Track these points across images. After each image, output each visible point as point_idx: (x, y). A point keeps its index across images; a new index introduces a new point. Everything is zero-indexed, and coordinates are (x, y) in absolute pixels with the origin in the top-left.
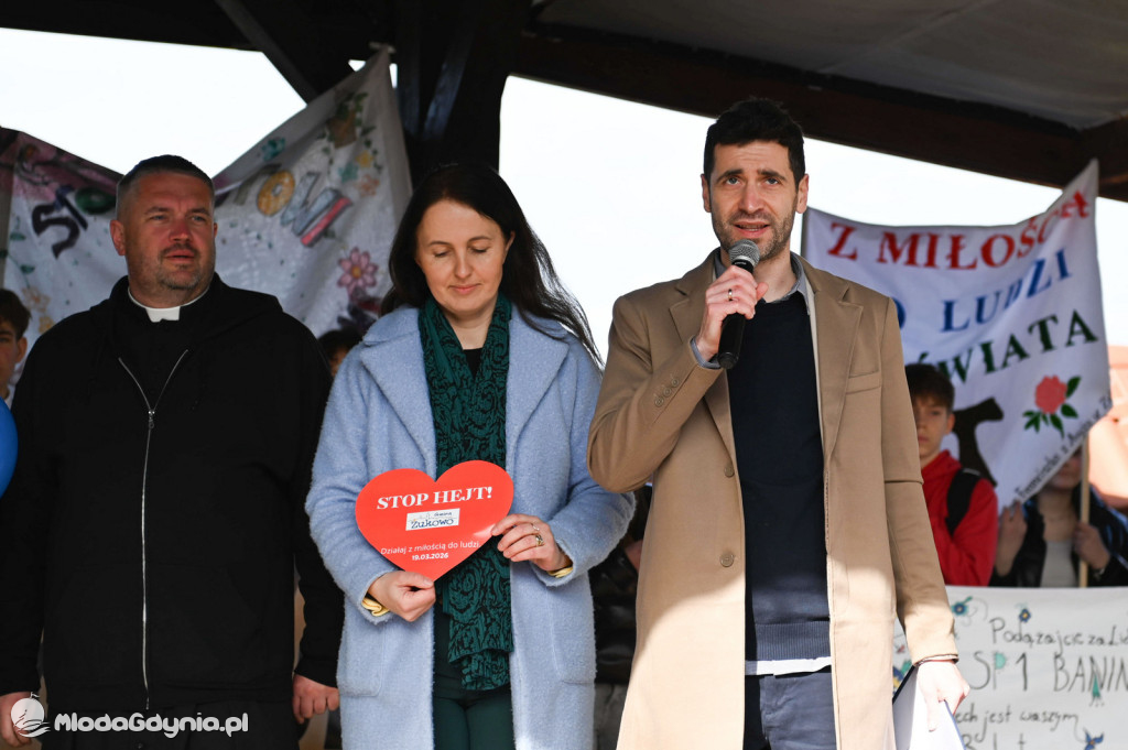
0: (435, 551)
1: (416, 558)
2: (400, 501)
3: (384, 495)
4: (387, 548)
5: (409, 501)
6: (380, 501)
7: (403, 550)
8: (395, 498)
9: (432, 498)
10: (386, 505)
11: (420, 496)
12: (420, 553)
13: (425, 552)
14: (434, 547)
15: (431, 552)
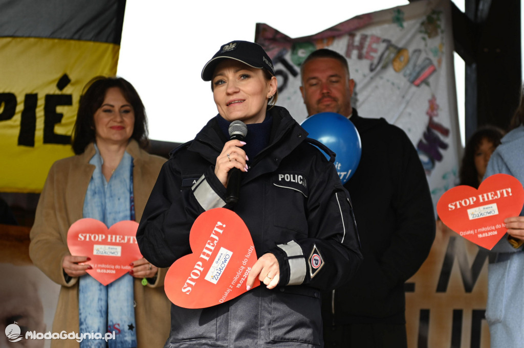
0: (490, 231)
1: (480, 236)
2: (460, 204)
3: (451, 202)
4: (463, 231)
5: (465, 202)
6: (450, 206)
7: (472, 232)
8: (458, 203)
9: (478, 199)
10: (454, 207)
11: (471, 199)
12: (482, 233)
13: (484, 232)
14: (488, 228)
15: (487, 232)
